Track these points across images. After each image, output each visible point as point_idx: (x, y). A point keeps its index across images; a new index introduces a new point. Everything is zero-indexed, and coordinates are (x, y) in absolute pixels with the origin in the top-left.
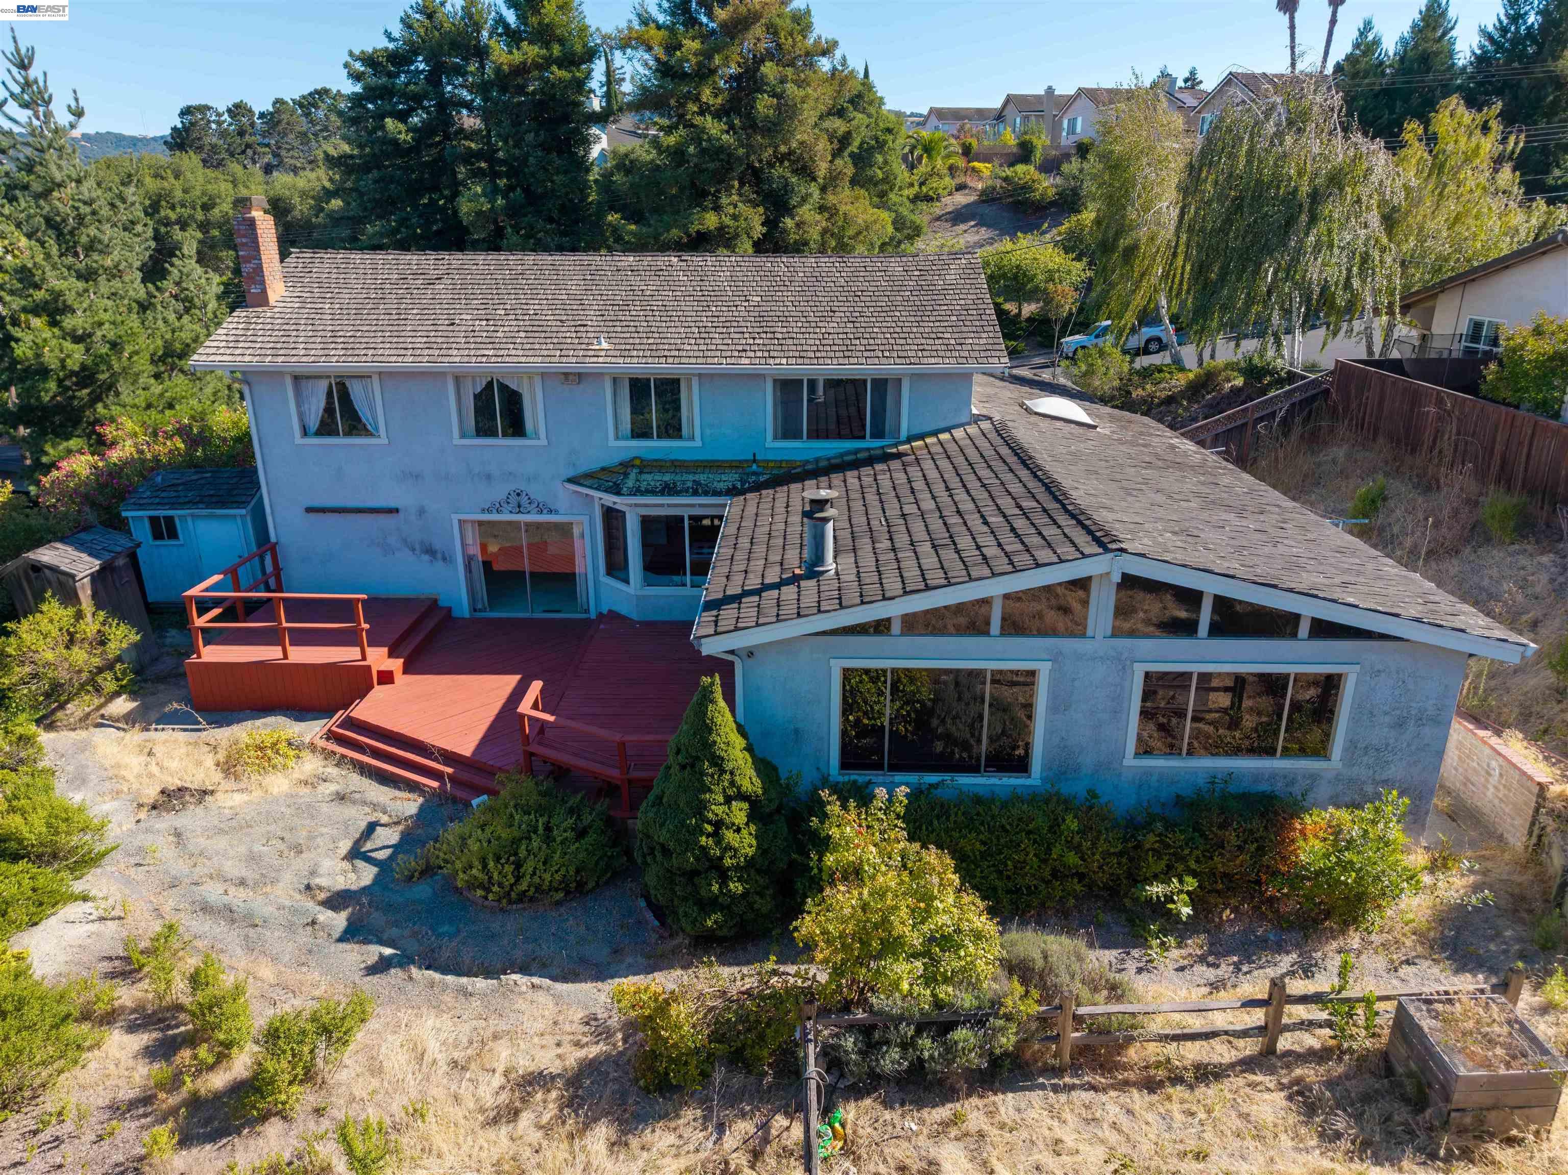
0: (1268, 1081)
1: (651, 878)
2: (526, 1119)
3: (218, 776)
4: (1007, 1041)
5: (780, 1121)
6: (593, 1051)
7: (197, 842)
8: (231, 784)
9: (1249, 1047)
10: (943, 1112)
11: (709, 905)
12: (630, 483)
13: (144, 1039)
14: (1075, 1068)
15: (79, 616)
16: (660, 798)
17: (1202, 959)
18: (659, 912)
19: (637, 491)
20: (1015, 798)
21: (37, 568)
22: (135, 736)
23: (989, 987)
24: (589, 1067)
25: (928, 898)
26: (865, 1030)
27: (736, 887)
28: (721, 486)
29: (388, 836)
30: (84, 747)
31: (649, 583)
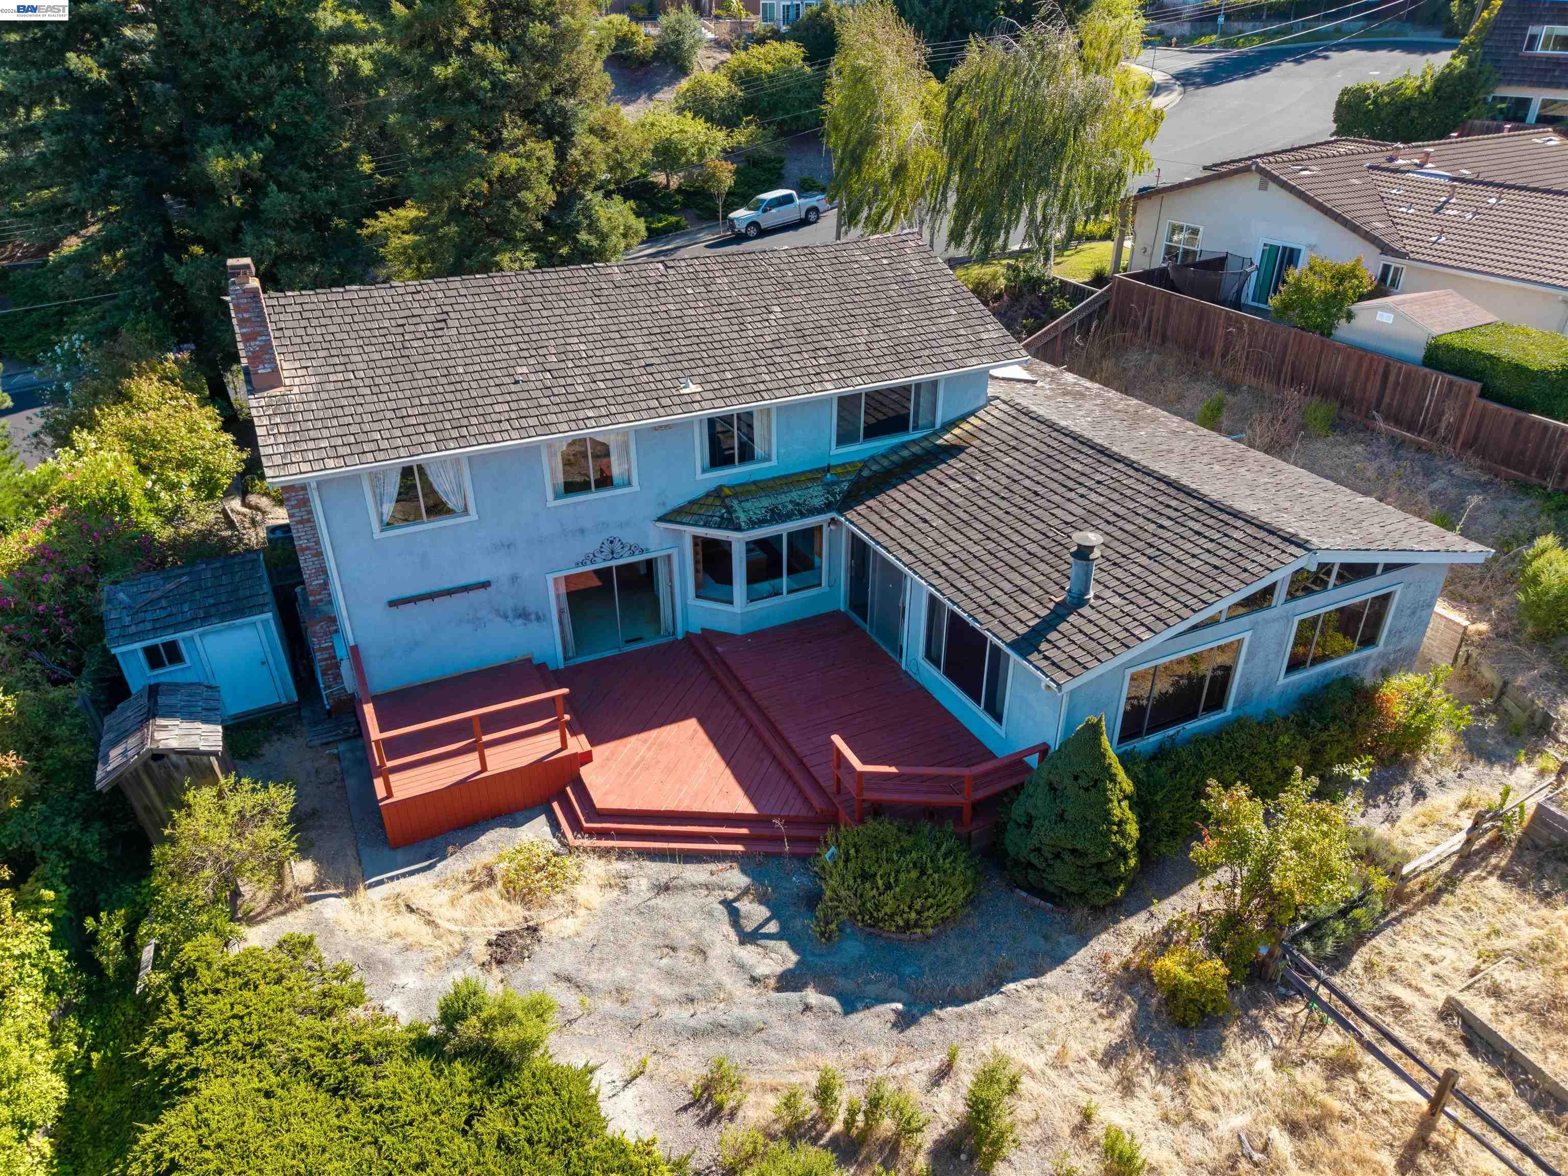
0: (1480, 872)
2: (1142, 1080)
3: (518, 910)
6: (1124, 1016)
7: (598, 977)
8: (542, 914)
10: (1357, 964)
12: (741, 516)
15: (224, 792)
17: (1366, 803)
19: (743, 524)
22: (366, 896)
24: (1136, 1030)
27: (1132, 862)
29: (755, 912)
30: (324, 927)
31: (751, 599)
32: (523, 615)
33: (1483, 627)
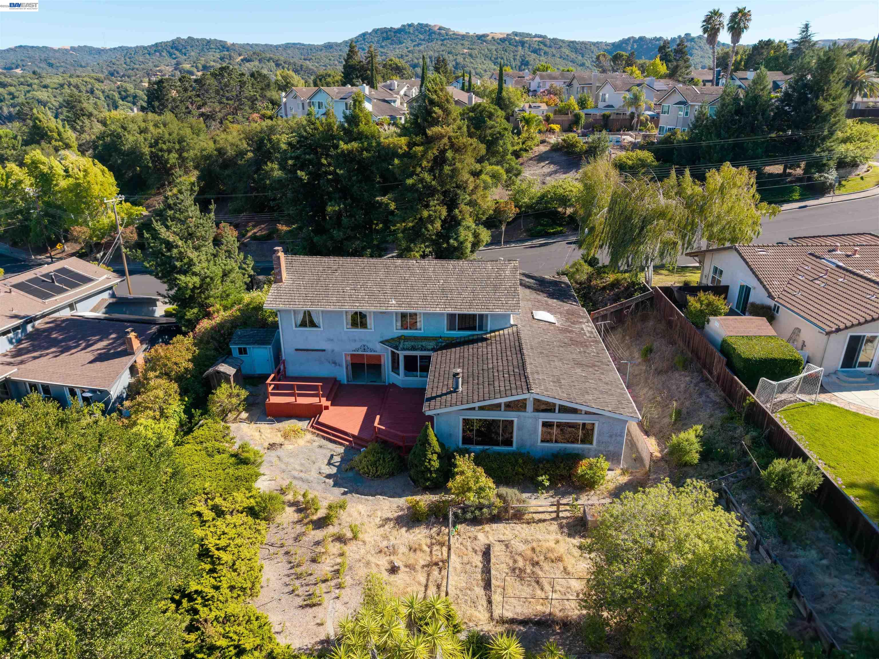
0: (555, 523)
1: (412, 472)
2: (386, 526)
3: (282, 440)
4: (495, 512)
5: (443, 528)
6: (400, 513)
7: (286, 460)
8: (286, 442)
9: (554, 515)
10: (480, 527)
11: (428, 479)
12: (401, 346)
13: (294, 508)
14: (512, 519)
15: (231, 387)
16: (414, 453)
17: (552, 496)
18: (414, 481)
19: (403, 349)
20: (509, 453)
21: (218, 372)
22: (253, 426)
23: (492, 500)
24: (399, 517)
25: (478, 478)
26: (463, 509)
27: (434, 475)
28: (430, 347)
29: (337, 459)
30: (239, 429)
31: (406, 375)
32: (335, 363)
33: (659, 455)
